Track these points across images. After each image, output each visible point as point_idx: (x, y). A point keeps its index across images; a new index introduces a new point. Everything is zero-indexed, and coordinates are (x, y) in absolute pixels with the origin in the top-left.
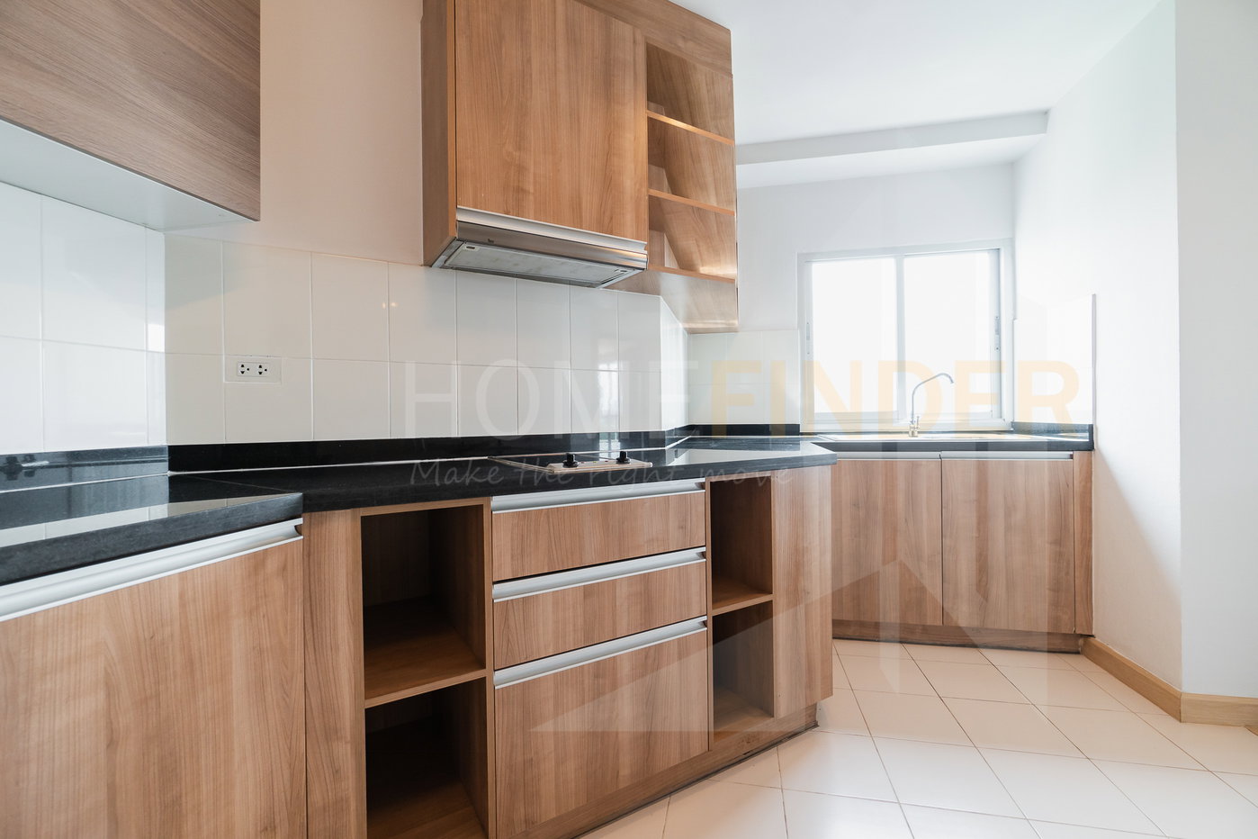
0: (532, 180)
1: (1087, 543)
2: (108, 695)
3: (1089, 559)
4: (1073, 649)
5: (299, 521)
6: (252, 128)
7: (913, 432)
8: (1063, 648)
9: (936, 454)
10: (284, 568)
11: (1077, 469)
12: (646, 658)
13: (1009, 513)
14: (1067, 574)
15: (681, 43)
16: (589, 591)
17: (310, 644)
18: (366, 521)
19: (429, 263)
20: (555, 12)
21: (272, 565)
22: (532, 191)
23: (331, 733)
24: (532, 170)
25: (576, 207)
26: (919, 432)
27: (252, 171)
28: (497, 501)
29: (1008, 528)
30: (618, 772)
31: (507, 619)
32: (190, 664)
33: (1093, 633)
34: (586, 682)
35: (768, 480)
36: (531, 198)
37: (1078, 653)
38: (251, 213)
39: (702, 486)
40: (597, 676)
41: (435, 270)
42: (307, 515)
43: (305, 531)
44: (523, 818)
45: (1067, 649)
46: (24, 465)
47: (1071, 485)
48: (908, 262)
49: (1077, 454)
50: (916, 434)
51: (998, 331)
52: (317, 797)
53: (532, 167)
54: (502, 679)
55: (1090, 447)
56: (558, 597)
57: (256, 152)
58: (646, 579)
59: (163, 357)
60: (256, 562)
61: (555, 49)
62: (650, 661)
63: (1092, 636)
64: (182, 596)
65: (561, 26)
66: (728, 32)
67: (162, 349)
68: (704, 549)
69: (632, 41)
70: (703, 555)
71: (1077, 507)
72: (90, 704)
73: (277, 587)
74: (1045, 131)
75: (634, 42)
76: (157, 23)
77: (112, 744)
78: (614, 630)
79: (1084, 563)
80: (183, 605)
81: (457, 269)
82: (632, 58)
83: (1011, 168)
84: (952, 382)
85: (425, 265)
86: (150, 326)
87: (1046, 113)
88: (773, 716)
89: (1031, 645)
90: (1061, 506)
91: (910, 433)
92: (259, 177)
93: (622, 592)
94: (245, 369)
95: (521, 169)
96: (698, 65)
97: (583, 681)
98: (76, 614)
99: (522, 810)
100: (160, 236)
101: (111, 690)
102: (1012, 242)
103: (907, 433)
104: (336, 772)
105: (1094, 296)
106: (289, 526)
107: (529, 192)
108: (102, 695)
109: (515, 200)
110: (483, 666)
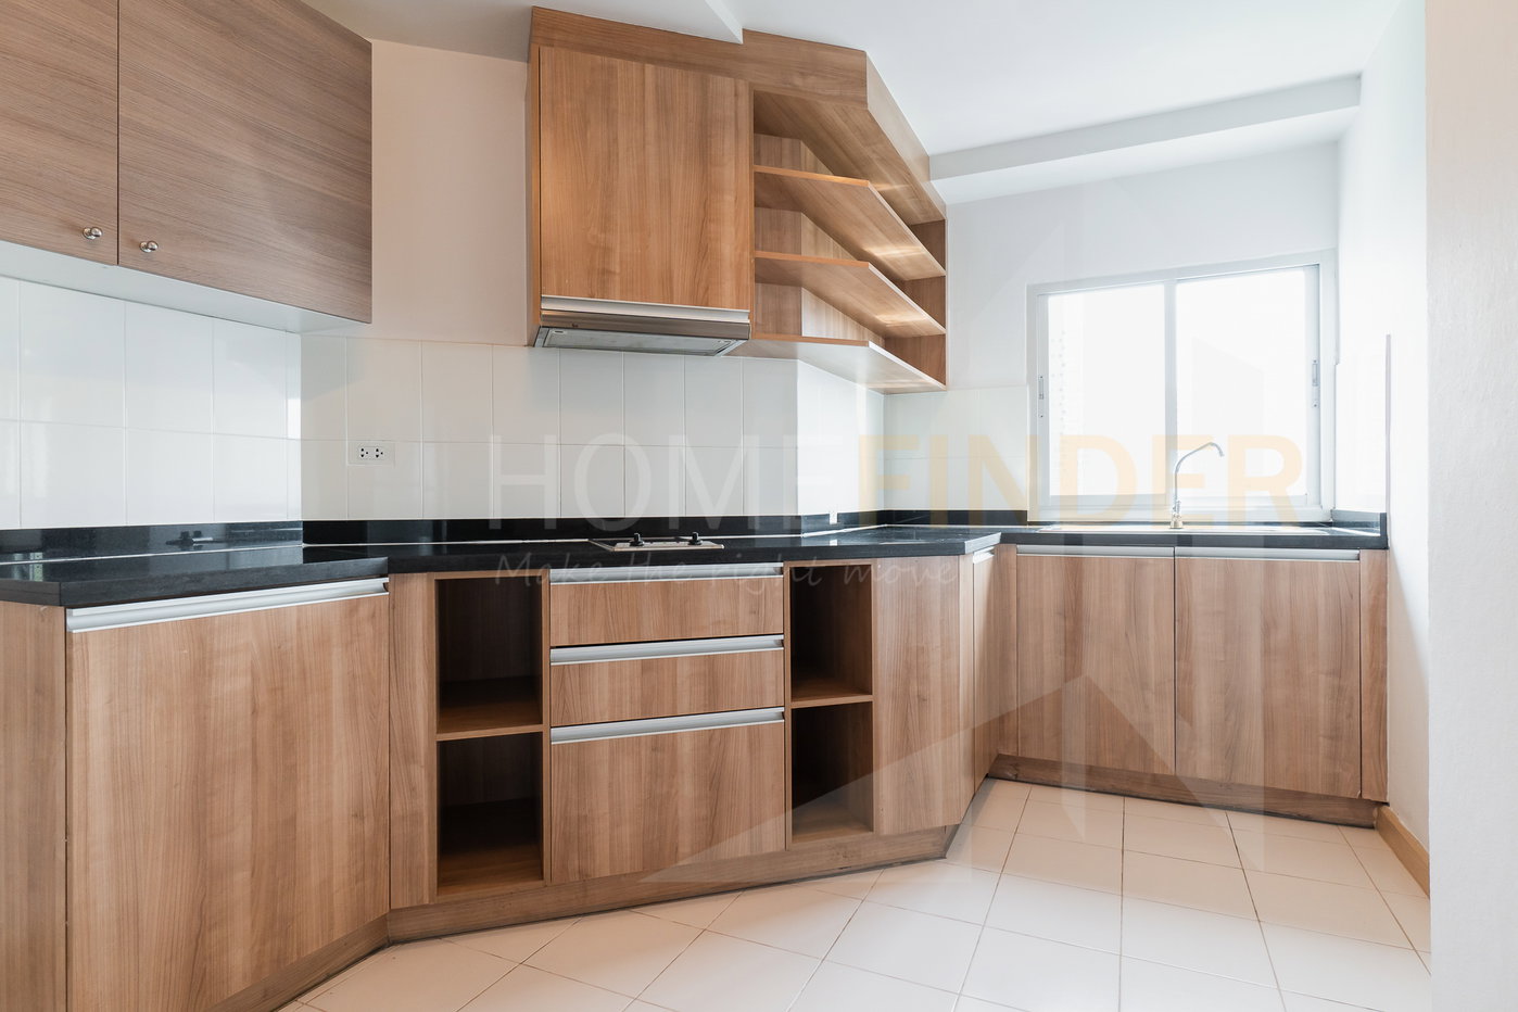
0: (618, 260)
1: (1380, 676)
2: (253, 680)
3: (1382, 698)
4: (1366, 822)
5: (386, 580)
6: (365, 243)
7: (1175, 523)
8: (1351, 820)
9: (1169, 550)
10: (373, 616)
11: (1364, 574)
12: (710, 740)
13: (1268, 628)
14: (1350, 716)
15: (798, 81)
16: (647, 666)
17: (393, 680)
18: (441, 584)
19: (532, 344)
20: (643, 83)
21: (364, 611)
22: (618, 271)
23: (409, 757)
24: (618, 251)
25: (667, 281)
26: (1184, 523)
27: (364, 282)
28: (555, 573)
29: (1267, 652)
30: (677, 849)
31: (563, 681)
32: (303, 672)
33: (1388, 800)
34: (643, 753)
35: (866, 568)
36: (617, 278)
37: (1372, 827)
38: (365, 316)
39: (781, 571)
40: (655, 749)
41: (538, 349)
42: (392, 576)
43: (390, 588)
44: (577, 869)
45: (1356, 821)
46: (195, 540)
47: (1356, 596)
48: (1182, 290)
49: (1365, 554)
50: (1180, 525)
51: (1316, 381)
52: (397, 806)
53: (618, 246)
54: (559, 736)
55: (1382, 544)
56: (614, 669)
57: (368, 264)
58: (711, 661)
59: (299, 444)
60: (352, 607)
61: (644, 124)
62: (715, 743)
63: (1387, 804)
64: (298, 622)
65: (650, 97)
66: (863, 54)
67: (299, 436)
68: (782, 637)
69: (733, 93)
70: (782, 643)
71: (1365, 625)
72: (242, 683)
73: (368, 629)
74: (1356, 101)
75: (736, 95)
76: (291, 179)
77: (254, 712)
78: (674, 706)
79: (1375, 704)
80: (299, 629)
81: (560, 347)
82: (733, 114)
83: (1332, 149)
84: (1221, 454)
85: (528, 345)
86: (289, 401)
87: (1358, 77)
88: (872, 830)
89: (1303, 811)
90: (1341, 624)
91: (1172, 524)
92: (371, 285)
93: (684, 671)
94: (364, 453)
95: (607, 251)
96: (820, 102)
97: (640, 752)
98: (235, 622)
99: (576, 862)
100: (298, 337)
101: (255, 678)
102: (1334, 252)
103: (1168, 523)
104: (413, 789)
105: (1389, 337)
106: (379, 582)
107: (614, 273)
108: (249, 678)
109: (600, 280)
110: (540, 722)
